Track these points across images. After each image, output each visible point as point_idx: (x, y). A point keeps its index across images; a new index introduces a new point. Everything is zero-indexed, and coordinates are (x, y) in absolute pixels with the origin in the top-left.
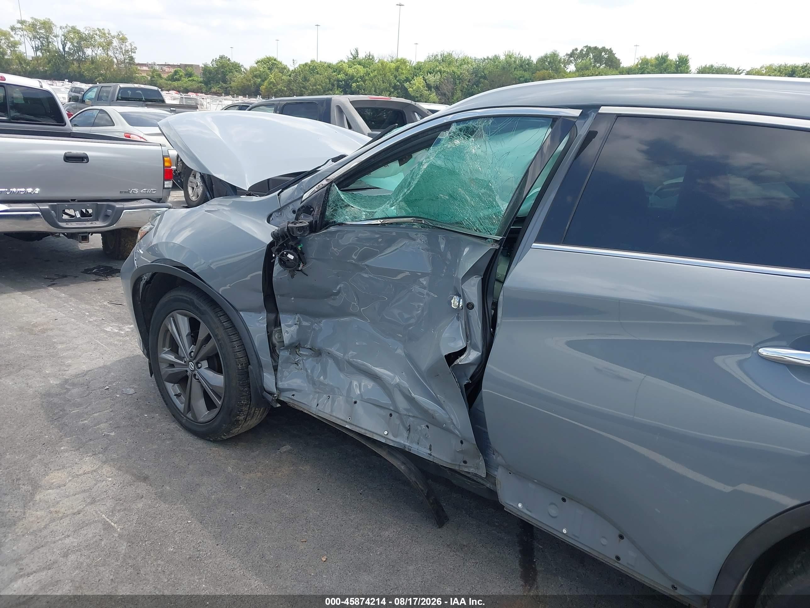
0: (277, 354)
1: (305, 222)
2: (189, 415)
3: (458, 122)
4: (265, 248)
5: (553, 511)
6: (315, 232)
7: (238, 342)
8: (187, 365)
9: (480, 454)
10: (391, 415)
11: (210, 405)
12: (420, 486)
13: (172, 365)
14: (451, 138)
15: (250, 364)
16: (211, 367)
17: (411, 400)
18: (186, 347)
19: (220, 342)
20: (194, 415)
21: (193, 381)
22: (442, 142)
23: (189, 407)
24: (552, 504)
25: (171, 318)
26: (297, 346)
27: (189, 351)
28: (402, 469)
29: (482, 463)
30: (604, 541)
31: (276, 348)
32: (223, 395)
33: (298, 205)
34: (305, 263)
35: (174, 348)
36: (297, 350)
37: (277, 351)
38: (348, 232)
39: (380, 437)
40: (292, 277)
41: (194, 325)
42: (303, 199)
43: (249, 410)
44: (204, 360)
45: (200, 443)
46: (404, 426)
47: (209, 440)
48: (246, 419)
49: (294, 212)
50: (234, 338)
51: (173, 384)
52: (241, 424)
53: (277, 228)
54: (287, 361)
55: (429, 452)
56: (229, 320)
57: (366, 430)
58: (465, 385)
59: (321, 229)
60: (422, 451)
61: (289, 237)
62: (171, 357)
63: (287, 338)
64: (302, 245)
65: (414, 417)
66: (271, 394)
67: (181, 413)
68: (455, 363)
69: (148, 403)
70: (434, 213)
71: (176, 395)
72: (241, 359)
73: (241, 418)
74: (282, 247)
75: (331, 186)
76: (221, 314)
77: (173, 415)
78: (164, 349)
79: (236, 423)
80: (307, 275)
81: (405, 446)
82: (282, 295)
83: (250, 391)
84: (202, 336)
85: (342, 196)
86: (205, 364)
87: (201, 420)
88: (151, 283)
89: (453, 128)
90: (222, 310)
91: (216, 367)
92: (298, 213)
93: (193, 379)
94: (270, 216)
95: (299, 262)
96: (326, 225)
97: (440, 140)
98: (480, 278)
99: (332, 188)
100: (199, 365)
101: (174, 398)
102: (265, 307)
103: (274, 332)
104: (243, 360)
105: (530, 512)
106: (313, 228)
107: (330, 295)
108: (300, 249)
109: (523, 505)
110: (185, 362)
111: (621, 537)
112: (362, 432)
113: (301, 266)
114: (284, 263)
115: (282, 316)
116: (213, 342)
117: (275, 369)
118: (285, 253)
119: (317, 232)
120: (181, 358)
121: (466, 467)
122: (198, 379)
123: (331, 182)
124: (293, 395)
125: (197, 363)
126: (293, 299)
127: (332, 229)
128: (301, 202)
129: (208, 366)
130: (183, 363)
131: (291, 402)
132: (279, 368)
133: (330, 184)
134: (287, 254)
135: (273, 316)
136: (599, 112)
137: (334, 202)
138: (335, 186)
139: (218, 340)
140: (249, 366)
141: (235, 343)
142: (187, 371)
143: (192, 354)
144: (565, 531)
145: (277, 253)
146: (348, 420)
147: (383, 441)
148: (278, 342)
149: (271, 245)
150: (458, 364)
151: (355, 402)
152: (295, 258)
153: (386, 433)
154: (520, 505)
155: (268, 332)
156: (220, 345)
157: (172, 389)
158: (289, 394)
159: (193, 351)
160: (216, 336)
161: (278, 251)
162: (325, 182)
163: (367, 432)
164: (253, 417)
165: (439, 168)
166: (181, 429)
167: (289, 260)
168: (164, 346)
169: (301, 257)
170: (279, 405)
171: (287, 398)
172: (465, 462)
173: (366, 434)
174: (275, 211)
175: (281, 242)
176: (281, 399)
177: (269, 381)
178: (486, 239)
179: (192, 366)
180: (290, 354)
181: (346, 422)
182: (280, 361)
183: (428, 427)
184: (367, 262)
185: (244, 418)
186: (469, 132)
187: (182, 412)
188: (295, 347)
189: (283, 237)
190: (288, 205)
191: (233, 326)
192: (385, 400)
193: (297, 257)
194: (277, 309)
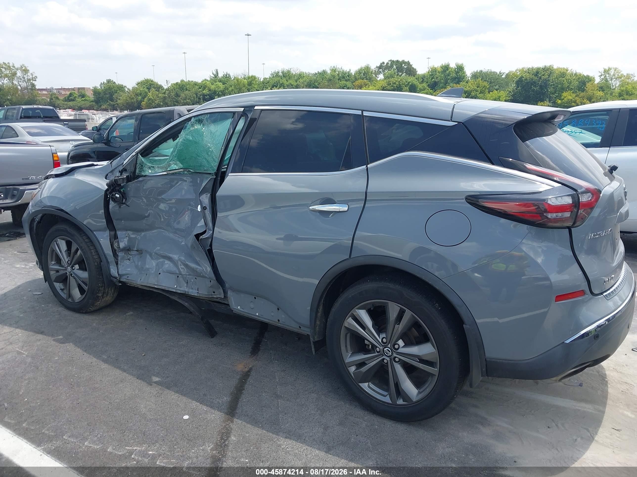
0: (117, 254)
1: (125, 176)
2: (70, 300)
3: (194, 117)
4: (104, 193)
5: (252, 306)
6: (131, 181)
7: (94, 250)
8: (66, 270)
9: (220, 286)
10: (178, 277)
11: (82, 291)
12: (197, 313)
13: (57, 271)
14: (192, 125)
15: (101, 262)
16: (80, 269)
17: (186, 266)
18: (65, 259)
19: (84, 251)
20: (73, 299)
21: (70, 278)
22: (188, 127)
23: (70, 295)
24: (252, 302)
25: (55, 242)
26: (128, 250)
27: (67, 261)
28: (185, 305)
29: (222, 291)
30: (272, 314)
31: (117, 252)
32: (88, 282)
33: (121, 168)
34: (126, 199)
35: (59, 261)
36: (129, 252)
37: (117, 253)
38: (149, 180)
39: (172, 289)
40: (120, 207)
41: (69, 244)
42: (124, 164)
43: (104, 290)
44: (76, 264)
45: (77, 315)
46: (185, 281)
47: (83, 313)
48: (103, 296)
49: (120, 172)
50: (92, 248)
51: (59, 284)
52: (100, 299)
53: (109, 181)
54: (123, 258)
55: (197, 292)
56: (88, 238)
57: (165, 287)
58: (208, 250)
59: (134, 180)
60: (193, 292)
61: (116, 185)
62: (57, 267)
63: (122, 245)
64: (123, 189)
65: (189, 275)
66: (116, 278)
67: (64, 299)
68: (200, 238)
69: (44, 300)
70: (193, 166)
71: (61, 289)
72: (96, 259)
73: (100, 295)
74: (113, 191)
75: (137, 155)
76: (83, 235)
77: (60, 302)
78: (52, 262)
79: (97, 299)
80: (129, 206)
81: (186, 291)
82: (117, 220)
83: (103, 279)
84: (73, 249)
85: (143, 160)
86: (77, 267)
87: (76, 301)
88: (41, 223)
89: (193, 120)
90: (84, 233)
91: (83, 268)
92: (121, 172)
93: (71, 276)
94: (107, 175)
95: (123, 198)
96: (137, 177)
97: (186, 126)
98: (210, 194)
99: (138, 156)
100: (74, 268)
101: (60, 292)
102: (108, 227)
103: (114, 242)
104: (98, 260)
105: (243, 309)
106: (129, 179)
107: (143, 217)
108: (122, 191)
109: (240, 307)
110: (65, 268)
111: (278, 309)
112: (163, 288)
113: (124, 200)
114: (115, 200)
115: (117, 232)
116: (79, 252)
117: (117, 264)
118: (114, 194)
119: (132, 181)
120: (63, 266)
121: (215, 295)
122: (73, 277)
123: (138, 153)
124: (128, 277)
125: (72, 267)
126: (123, 221)
127: (140, 179)
128: (123, 166)
129: (79, 268)
130: (64, 268)
131: (127, 281)
132: (119, 262)
133: (137, 154)
134: (115, 194)
135: (113, 233)
136: (255, 108)
137: (140, 164)
138: (140, 155)
139: (82, 250)
140: (101, 263)
141: (92, 250)
142: (66, 273)
143: (69, 262)
144: (257, 314)
145: (110, 194)
146: (156, 283)
147: (174, 291)
148: (117, 248)
149: (107, 190)
150: (201, 239)
151: (160, 274)
152: (120, 196)
153: (176, 286)
154: (239, 307)
155: (110, 242)
156: (84, 253)
157: (58, 286)
158: (125, 277)
159: (69, 261)
160: (81, 248)
161: (111, 193)
162: (134, 154)
163: (166, 288)
164: (107, 295)
165: (190, 141)
166: (65, 310)
167: (116, 197)
168: (52, 261)
169: (124, 195)
170: (120, 284)
171: (125, 279)
172: (214, 292)
173: (165, 288)
174: (109, 173)
175: (112, 188)
176: (122, 280)
177: (114, 271)
178: (210, 174)
179: (69, 269)
180: (125, 254)
181: (155, 284)
182: (119, 258)
183: (196, 278)
184: (163, 196)
185: (101, 295)
186: (200, 121)
187: (66, 298)
188: (127, 250)
189: (113, 185)
190: (116, 168)
191: (91, 241)
192: (173, 269)
193: (121, 196)
194: (116, 230)
